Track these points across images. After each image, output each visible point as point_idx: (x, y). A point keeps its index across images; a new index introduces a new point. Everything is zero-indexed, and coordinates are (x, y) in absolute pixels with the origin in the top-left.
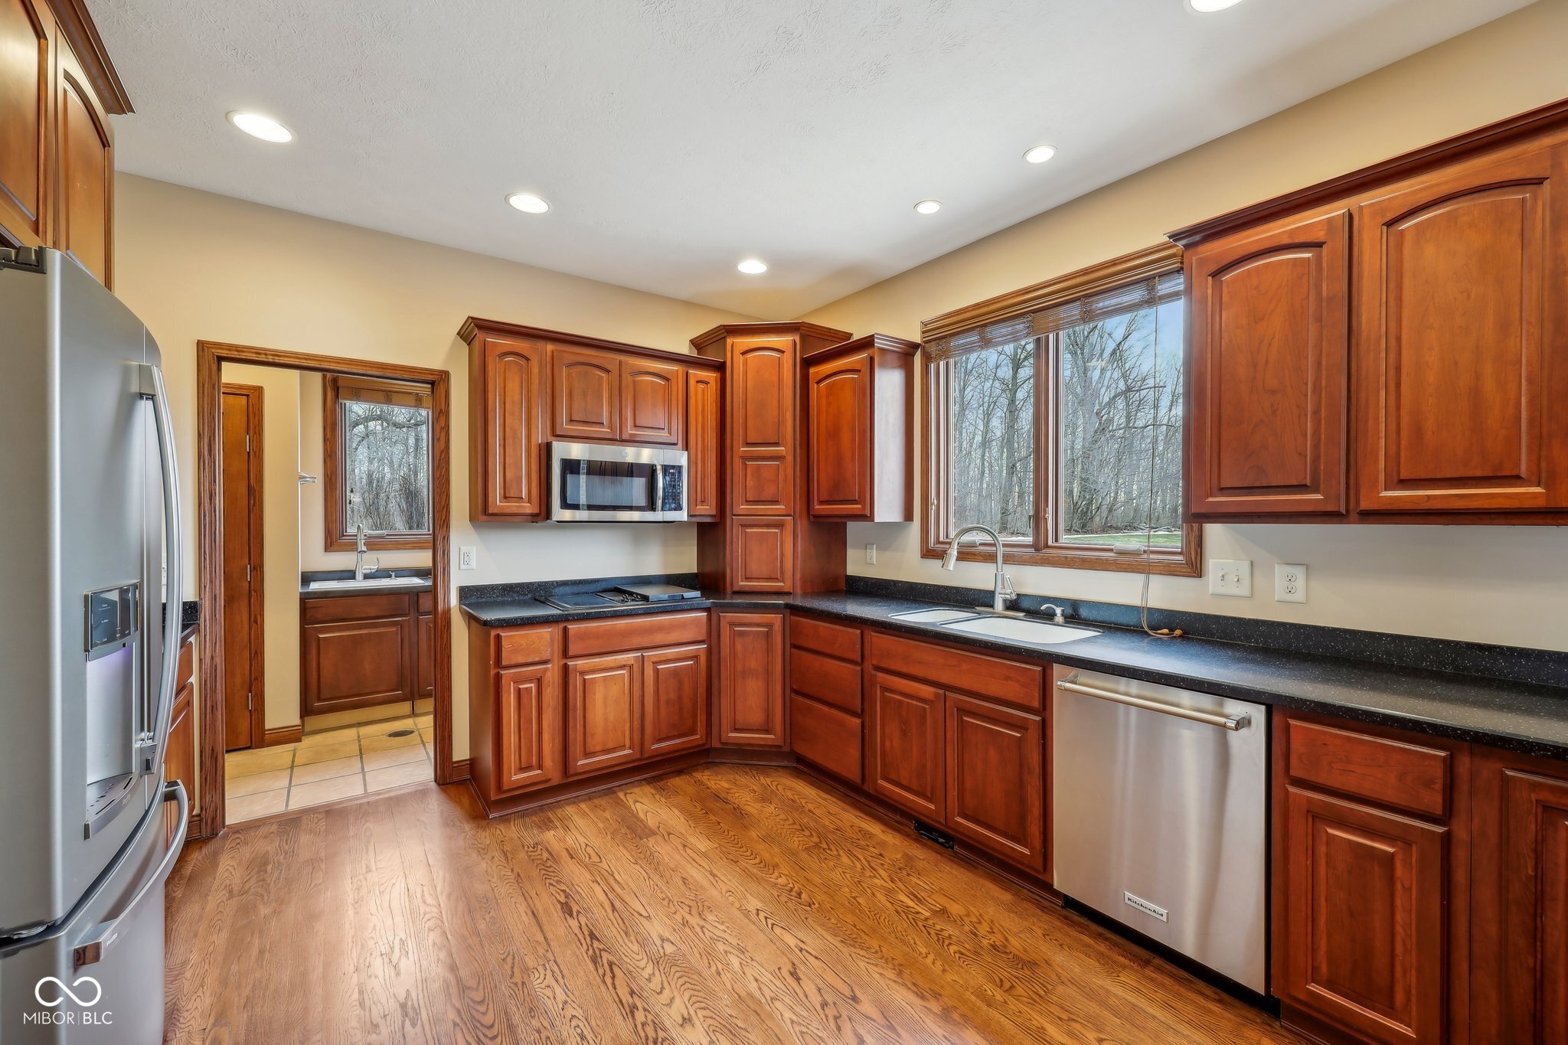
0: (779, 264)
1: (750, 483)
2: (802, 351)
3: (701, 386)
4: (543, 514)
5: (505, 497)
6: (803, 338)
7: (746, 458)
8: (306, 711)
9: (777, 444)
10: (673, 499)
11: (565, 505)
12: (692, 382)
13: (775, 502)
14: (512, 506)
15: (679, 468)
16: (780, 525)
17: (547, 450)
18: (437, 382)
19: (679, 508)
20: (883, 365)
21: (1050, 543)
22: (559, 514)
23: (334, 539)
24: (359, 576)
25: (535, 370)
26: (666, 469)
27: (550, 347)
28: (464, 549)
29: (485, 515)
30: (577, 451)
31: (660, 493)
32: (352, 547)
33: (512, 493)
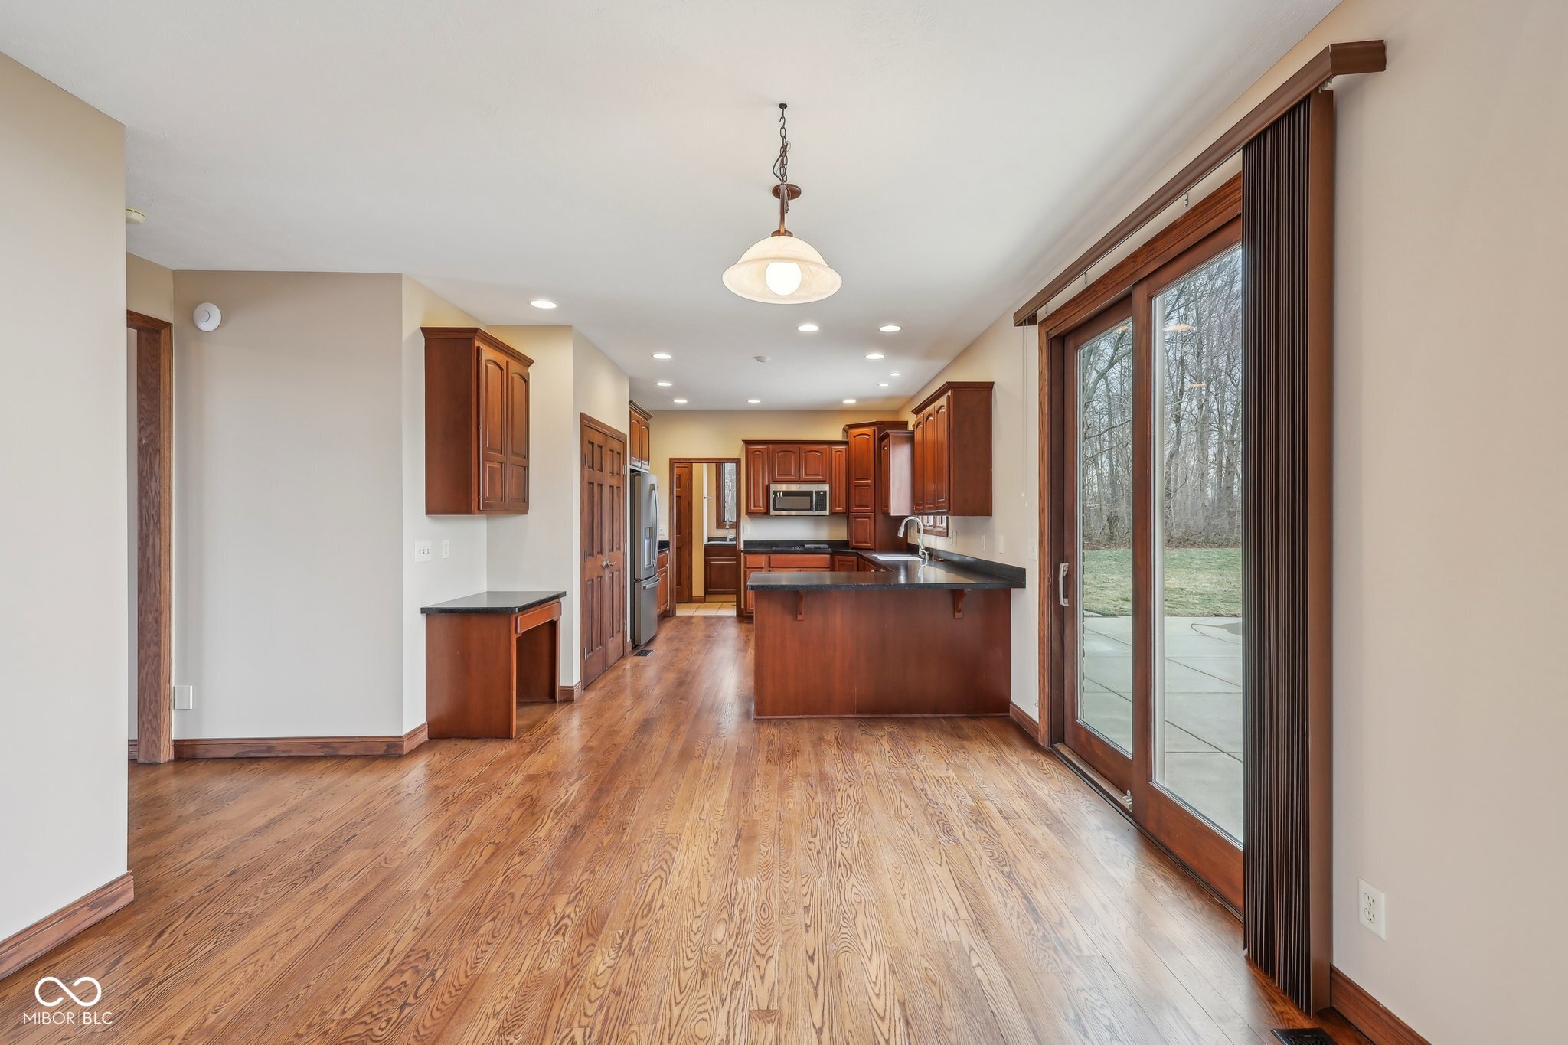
0: (859, 400)
1: (857, 498)
2: (878, 436)
3: (838, 453)
4: (767, 513)
5: (754, 506)
6: (879, 428)
7: (856, 486)
8: (706, 592)
9: (867, 479)
10: (821, 506)
11: (775, 509)
12: (833, 452)
13: (867, 506)
14: (757, 509)
15: (825, 492)
16: (868, 517)
17: (768, 488)
18: (737, 461)
19: (825, 509)
20: (894, 444)
21: (938, 525)
22: (773, 512)
23: (720, 524)
24: (728, 540)
25: (765, 456)
26: (818, 493)
27: (771, 446)
28: (746, 526)
29: (749, 513)
30: (784, 487)
31: (814, 502)
32: (724, 527)
33: (756, 505)
